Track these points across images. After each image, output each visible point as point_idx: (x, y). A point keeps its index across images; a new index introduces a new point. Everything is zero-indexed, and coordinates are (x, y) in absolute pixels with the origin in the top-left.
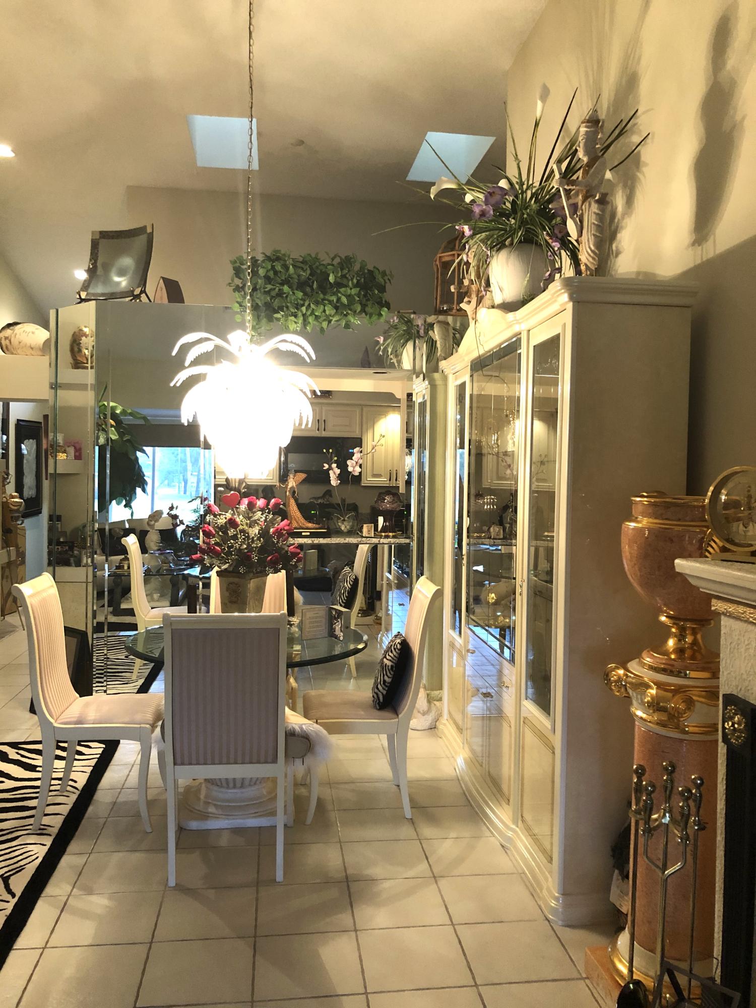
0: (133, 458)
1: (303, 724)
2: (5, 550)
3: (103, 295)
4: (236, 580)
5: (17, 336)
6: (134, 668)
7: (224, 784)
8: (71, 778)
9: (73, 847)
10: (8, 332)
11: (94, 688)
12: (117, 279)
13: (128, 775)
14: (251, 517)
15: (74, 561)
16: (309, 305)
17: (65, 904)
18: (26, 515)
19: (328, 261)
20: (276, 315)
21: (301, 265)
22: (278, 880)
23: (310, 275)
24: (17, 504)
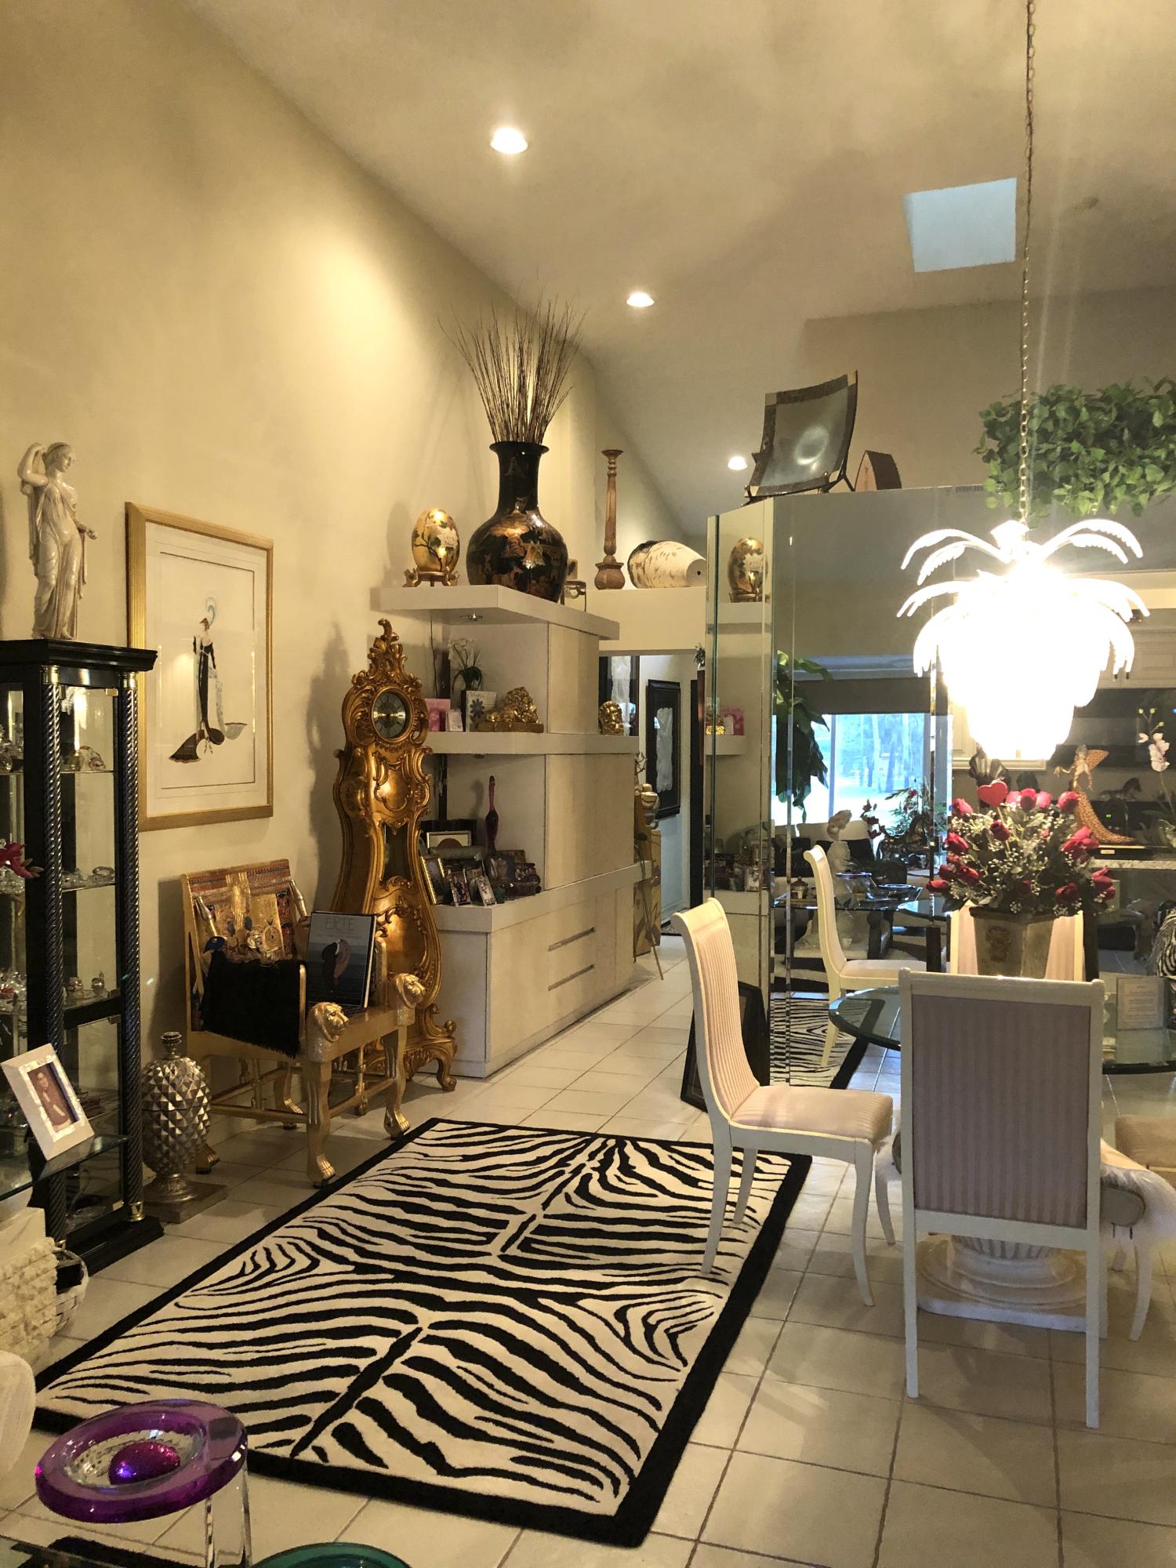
0: (806, 732)
1: (1131, 1170)
2: (638, 864)
3: (782, 488)
4: (1001, 923)
5: (653, 561)
6: (824, 1049)
7: (986, 1249)
8: (748, 1205)
9: (759, 1307)
10: (641, 556)
11: (771, 1074)
12: (803, 462)
13: (829, 1212)
14: (1027, 822)
15: (736, 883)
16: (1116, 470)
17: (757, 1390)
18: (661, 815)
19: (1150, 392)
20: (1057, 492)
21: (1103, 405)
22: (1089, 1423)
23: (1118, 418)
24: (650, 800)
